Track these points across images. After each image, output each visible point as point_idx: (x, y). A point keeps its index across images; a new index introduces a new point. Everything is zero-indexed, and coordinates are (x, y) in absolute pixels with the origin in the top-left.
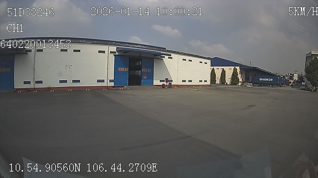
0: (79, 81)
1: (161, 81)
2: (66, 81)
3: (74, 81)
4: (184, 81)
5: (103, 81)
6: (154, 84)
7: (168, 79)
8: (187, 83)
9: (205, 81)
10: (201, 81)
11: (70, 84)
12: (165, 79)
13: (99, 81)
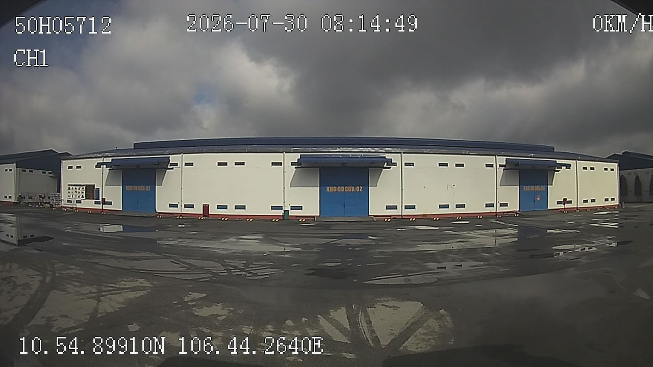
0: (463, 206)
1: (559, 203)
2: (447, 206)
3: (457, 206)
4: (586, 201)
5: (492, 205)
6: (549, 208)
7: (566, 199)
8: (590, 204)
9: (613, 199)
10: (607, 200)
11: (452, 210)
12: (562, 200)
13: (487, 206)
